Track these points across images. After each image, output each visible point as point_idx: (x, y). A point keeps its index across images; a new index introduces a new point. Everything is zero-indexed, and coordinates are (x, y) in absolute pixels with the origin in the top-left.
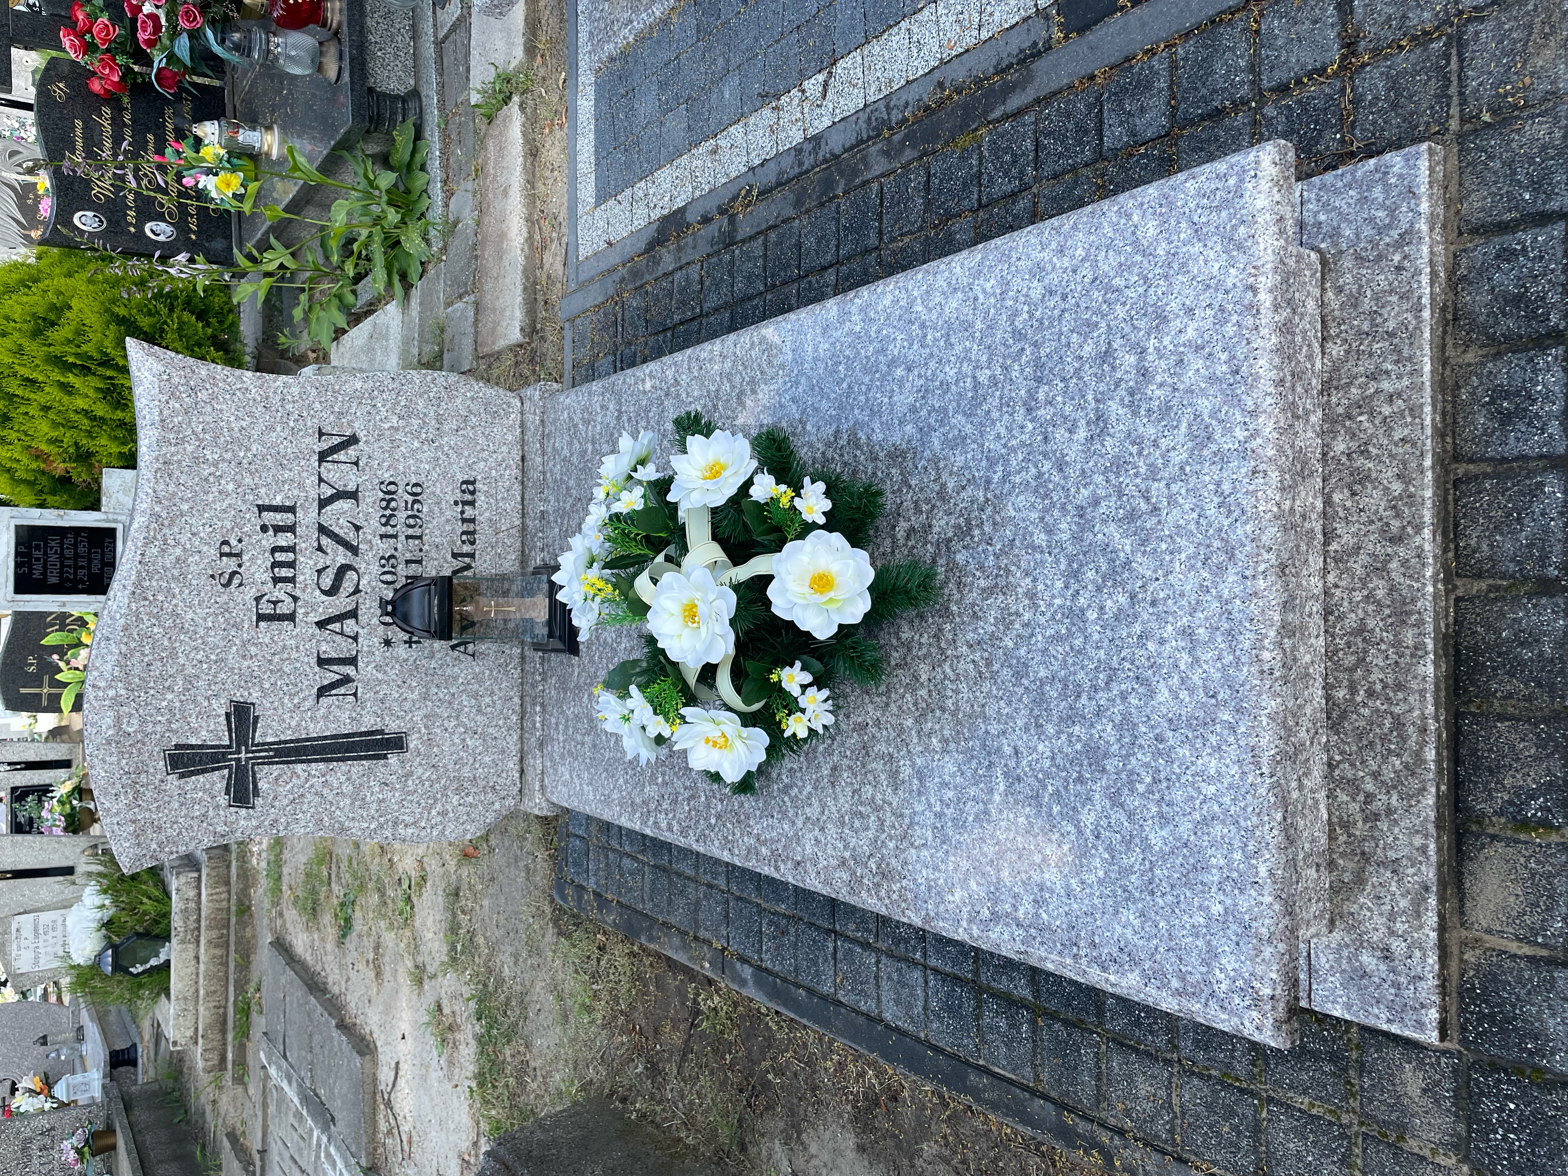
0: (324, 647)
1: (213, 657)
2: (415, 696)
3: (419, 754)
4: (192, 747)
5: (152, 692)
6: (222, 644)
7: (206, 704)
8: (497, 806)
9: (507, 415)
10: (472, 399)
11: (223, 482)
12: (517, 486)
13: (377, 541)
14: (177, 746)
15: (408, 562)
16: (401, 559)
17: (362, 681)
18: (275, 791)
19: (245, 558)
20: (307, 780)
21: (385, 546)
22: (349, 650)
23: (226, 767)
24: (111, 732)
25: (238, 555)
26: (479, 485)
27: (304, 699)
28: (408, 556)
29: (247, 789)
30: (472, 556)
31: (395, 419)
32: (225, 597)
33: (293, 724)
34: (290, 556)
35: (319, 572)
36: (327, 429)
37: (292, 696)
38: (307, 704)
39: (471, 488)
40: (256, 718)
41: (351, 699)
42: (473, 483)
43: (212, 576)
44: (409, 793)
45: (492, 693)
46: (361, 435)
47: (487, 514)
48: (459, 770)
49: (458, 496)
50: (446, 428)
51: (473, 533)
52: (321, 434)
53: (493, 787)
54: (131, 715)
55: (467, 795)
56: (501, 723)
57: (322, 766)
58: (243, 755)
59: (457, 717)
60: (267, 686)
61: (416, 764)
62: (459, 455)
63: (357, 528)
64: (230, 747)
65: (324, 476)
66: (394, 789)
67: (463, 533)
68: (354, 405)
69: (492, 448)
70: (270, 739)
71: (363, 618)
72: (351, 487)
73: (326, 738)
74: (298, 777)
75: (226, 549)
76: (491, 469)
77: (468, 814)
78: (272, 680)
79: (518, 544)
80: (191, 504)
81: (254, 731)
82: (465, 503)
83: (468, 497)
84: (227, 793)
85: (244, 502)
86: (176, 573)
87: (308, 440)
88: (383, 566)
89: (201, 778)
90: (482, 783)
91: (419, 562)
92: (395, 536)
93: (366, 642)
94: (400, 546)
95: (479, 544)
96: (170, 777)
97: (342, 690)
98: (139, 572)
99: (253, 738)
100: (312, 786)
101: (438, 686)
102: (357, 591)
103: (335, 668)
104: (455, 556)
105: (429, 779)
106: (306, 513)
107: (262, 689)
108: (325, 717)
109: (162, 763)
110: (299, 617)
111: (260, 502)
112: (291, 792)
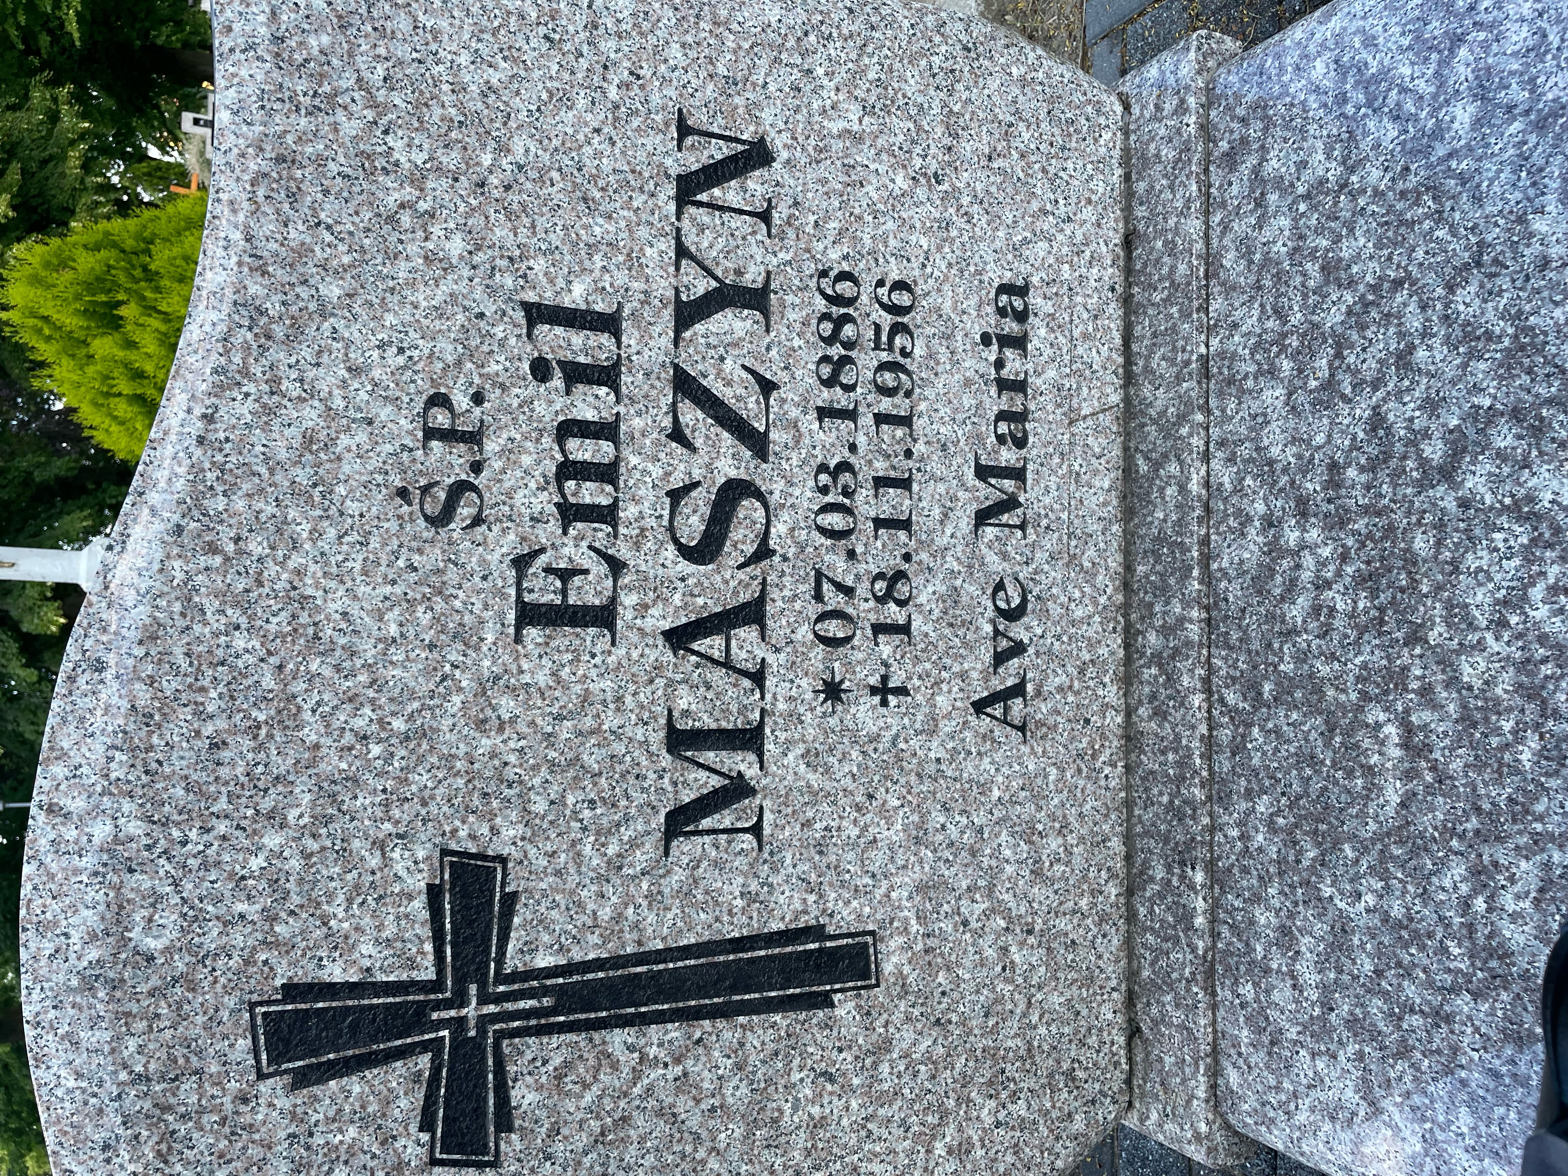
0: (684, 700)
1: (399, 724)
2: (895, 834)
3: (905, 991)
4: (330, 990)
5: (222, 827)
6: (424, 686)
7: (374, 861)
8: (1079, 1124)
9: (1095, 132)
10: (1023, 82)
11: (437, 230)
12: (1114, 310)
13: (810, 423)
14: (291, 991)
15: (881, 482)
16: (866, 474)
17: (772, 792)
18: (553, 1111)
19: (491, 446)
20: (637, 1074)
21: (829, 438)
22: (743, 710)
23: (424, 1047)
24: (93, 954)
25: (474, 438)
26: (1035, 300)
27: (634, 844)
28: (881, 467)
29: (480, 1111)
30: (1018, 474)
31: (854, 111)
32: (434, 556)
33: (605, 913)
34: (605, 450)
35: (676, 496)
36: (698, 119)
37: (603, 834)
38: (641, 858)
39: (1018, 303)
40: (510, 901)
41: (747, 841)
42: (1022, 291)
43: (403, 493)
44: (883, 1099)
45: (1064, 829)
46: (778, 142)
47: (1051, 373)
48: (994, 1030)
49: (990, 322)
50: (966, 148)
51: (1021, 417)
52: (684, 130)
53: (1070, 1075)
54: (156, 900)
55: (1014, 1097)
56: (1084, 903)
57: (674, 1032)
58: (471, 1011)
59: (990, 889)
60: (540, 806)
61: (898, 1017)
62: (994, 219)
63: (767, 387)
64: (437, 985)
65: (690, 240)
66: (848, 1089)
67: (1002, 416)
68: (763, 64)
69: (1062, 210)
70: (543, 961)
71: (777, 627)
72: (753, 277)
73: (686, 951)
74: (615, 1066)
75: (441, 418)
76: (1059, 260)
77: (1016, 1149)
78: (554, 791)
79: (1116, 452)
80: (348, 283)
81: (504, 939)
82: (1006, 341)
83: (1011, 326)
84: (427, 1125)
85: (491, 291)
86: (302, 476)
87: (653, 141)
88: (824, 490)
89: (355, 1085)
90: (1046, 1064)
91: (905, 484)
92: (850, 415)
93: (783, 690)
94: (861, 440)
95: (1035, 449)
96: (264, 1087)
97: (725, 819)
98: (197, 470)
99: (500, 960)
100: (649, 1091)
101: (945, 807)
102: (763, 552)
103: (709, 757)
104: (983, 472)
105: (928, 1059)
106: (645, 337)
107: (527, 817)
108: (685, 894)
109: (244, 1043)
110: (625, 614)
111: (531, 297)
112: (595, 1111)
